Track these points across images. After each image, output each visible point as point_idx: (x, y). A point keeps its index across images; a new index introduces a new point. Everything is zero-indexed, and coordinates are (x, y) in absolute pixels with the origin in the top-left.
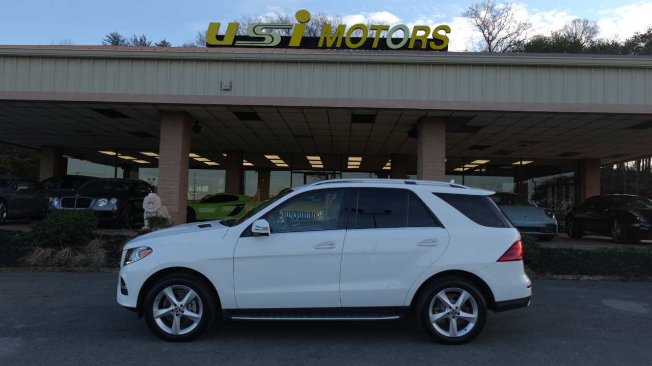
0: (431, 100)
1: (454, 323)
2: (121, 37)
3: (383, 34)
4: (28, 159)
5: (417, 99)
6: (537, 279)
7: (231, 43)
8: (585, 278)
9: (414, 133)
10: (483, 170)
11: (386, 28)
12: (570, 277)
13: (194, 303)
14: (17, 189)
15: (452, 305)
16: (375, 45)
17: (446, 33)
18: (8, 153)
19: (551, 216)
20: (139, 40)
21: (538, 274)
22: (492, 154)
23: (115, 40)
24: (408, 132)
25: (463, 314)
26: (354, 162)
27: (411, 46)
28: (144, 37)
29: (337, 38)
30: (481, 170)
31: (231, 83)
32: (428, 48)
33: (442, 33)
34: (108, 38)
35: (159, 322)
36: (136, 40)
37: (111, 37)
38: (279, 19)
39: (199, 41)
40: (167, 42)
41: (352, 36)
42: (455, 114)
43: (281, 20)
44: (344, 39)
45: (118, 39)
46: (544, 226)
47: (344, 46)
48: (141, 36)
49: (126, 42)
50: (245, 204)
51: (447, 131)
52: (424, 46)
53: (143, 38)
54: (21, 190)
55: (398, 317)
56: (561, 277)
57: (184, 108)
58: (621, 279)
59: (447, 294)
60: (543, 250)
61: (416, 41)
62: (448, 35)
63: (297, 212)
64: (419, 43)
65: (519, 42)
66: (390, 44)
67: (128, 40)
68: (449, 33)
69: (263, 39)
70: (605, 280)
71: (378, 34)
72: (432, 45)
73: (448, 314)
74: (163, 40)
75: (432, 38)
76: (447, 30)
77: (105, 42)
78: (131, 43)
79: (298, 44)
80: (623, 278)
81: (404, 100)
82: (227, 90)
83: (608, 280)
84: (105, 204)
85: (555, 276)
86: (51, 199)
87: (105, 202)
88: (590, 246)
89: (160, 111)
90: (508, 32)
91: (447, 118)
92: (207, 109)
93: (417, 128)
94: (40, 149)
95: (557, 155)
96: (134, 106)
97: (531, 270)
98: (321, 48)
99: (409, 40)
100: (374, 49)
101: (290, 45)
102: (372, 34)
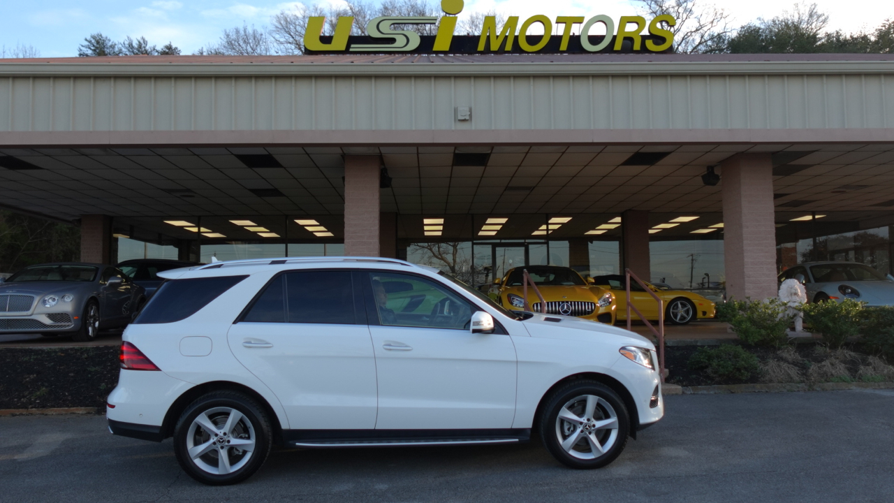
0: (768, 128)
2: (109, 40)
3: (576, 30)
7: (343, 48)
11: (579, 20)
14: (105, 283)
16: (564, 46)
17: (670, 26)
20: (135, 44)
23: (100, 47)
27: (618, 47)
28: (143, 39)
29: (506, 37)
31: (470, 110)
32: (644, 49)
33: (662, 26)
34: (87, 43)
36: (131, 45)
37: (93, 41)
39: (226, 45)
40: (174, 47)
41: (528, 33)
42: (790, 149)
44: (516, 38)
45: (103, 44)
47: (517, 49)
48: (139, 39)
49: (116, 49)
52: (637, 46)
53: (142, 42)
61: (625, 38)
62: (671, 30)
63: (567, 302)
64: (629, 42)
66: (586, 45)
67: (120, 46)
68: (674, 26)
69: (392, 41)
71: (568, 29)
72: (650, 44)
74: (167, 44)
75: (648, 34)
76: (670, 22)
77: (83, 49)
78: (124, 49)
79: (448, 48)
81: (730, 130)
82: (464, 120)
91: (774, 153)
92: (421, 150)
93: (717, 171)
94: (79, 221)
95: (871, 206)
96: (309, 150)
98: (481, 53)
99: (615, 38)
100: (563, 52)
101: (435, 48)
102: (558, 30)
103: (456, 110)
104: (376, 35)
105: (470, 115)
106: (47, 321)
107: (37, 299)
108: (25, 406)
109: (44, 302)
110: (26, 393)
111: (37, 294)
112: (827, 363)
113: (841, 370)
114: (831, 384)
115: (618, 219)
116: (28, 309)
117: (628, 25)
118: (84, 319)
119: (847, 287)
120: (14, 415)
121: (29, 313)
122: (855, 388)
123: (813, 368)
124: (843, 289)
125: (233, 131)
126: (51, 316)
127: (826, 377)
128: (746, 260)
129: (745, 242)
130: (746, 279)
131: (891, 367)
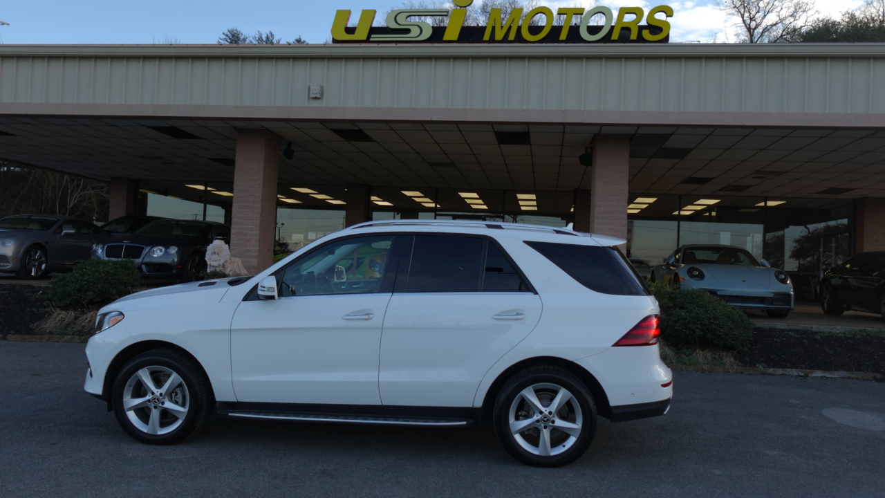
0: (602, 109)
1: (546, 435)
2: (242, 34)
5: (582, 109)
6: (742, 373)
7: (365, 38)
8: (819, 374)
9: (587, 160)
10: (714, 214)
11: (579, 12)
12: (794, 372)
13: (178, 391)
14: (62, 232)
15: (543, 409)
16: (563, 36)
17: (667, 16)
18: (93, 188)
19: (784, 281)
20: (264, 38)
21: (745, 366)
22: (720, 190)
23: (235, 39)
24: (581, 157)
25: (559, 423)
26: (527, 201)
27: (615, 36)
28: (271, 33)
29: (510, 27)
30: (710, 214)
31: (322, 88)
33: (661, 16)
34: (224, 37)
35: (132, 416)
36: (260, 39)
37: (229, 35)
40: (302, 40)
41: (531, 24)
42: (641, 131)
44: (519, 28)
45: (237, 37)
46: (772, 295)
47: (519, 39)
48: (268, 33)
49: (247, 42)
50: (364, 258)
51: (631, 156)
52: (634, 36)
53: (270, 35)
55: (465, 423)
56: (779, 371)
57: (266, 125)
58: (875, 378)
59: (537, 391)
60: (760, 330)
61: (623, 29)
62: (669, 20)
64: (627, 32)
65: (795, 30)
66: (584, 34)
67: (251, 39)
68: (671, 16)
69: (408, 31)
70: (849, 378)
71: (569, 19)
72: (646, 34)
73: (538, 421)
74: (297, 37)
75: (646, 24)
76: (669, 12)
77: (221, 40)
78: (254, 42)
79: (456, 38)
80: (879, 376)
81: (563, 111)
82: (316, 98)
83: (853, 378)
84: (161, 254)
85: (771, 370)
86: (94, 246)
87: (161, 251)
88: (839, 327)
89: (236, 128)
90: (779, 16)
94: (110, 182)
95: (819, 192)
97: (735, 359)
98: (487, 42)
99: (612, 28)
100: (562, 41)
101: (445, 39)
102: (559, 21)
103: (309, 88)
104: (394, 26)
105: (322, 94)
117: (626, 16)
118: (26, 260)
119: (698, 270)
124: (692, 272)
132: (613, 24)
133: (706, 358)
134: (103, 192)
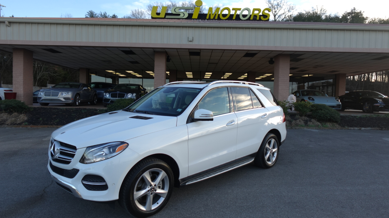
2: (95, 13)
3: (238, 12)
4: (57, 74)
6: (342, 129)
7: (164, 17)
8: (363, 129)
11: (239, 9)
12: (356, 128)
14: (82, 89)
16: (234, 18)
18: (47, 71)
19: (338, 101)
20: (103, 14)
21: (342, 127)
24: (269, 61)
27: (252, 18)
28: (105, 12)
29: (216, 14)
31: (193, 38)
32: (260, 20)
33: (266, 12)
34: (88, 14)
36: (101, 15)
37: (90, 13)
38: (171, 4)
39: (132, 15)
40: (116, 15)
41: (223, 13)
42: (296, 53)
43: (172, 4)
45: (93, 14)
46: (336, 105)
47: (219, 19)
49: (97, 16)
52: (258, 18)
53: (105, 13)
54: (84, 89)
56: (352, 128)
58: (379, 129)
60: (341, 116)
61: (254, 16)
62: (269, 13)
64: (255, 17)
65: (291, 16)
66: (241, 17)
67: (98, 14)
69: (179, 15)
70: (372, 129)
71: (236, 12)
72: (262, 18)
74: (114, 14)
75: (262, 14)
76: (269, 10)
77: (87, 15)
78: (99, 16)
79: (197, 18)
80: (380, 128)
82: (191, 41)
83: (374, 130)
84: (131, 96)
85: (350, 128)
86: (105, 94)
87: (130, 95)
88: (359, 114)
89: (154, 51)
91: (291, 55)
92: (178, 50)
93: (273, 60)
94: (79, 70)
95: (327, 72)
96: (143, 49)
97: (338, 125)
98: (208, 19)
99: (251, 15)
100: (234, 20)
101: (193, 18)
102: (233, 12)
103: (188, 38)
104: (174, 13)
105: (193, 40)
106: (63, 100)
107: (60, 93)
108: (52, 125)
109: (62, 94)
110: (53, 121)
111: (60, 91)
112: (298, 121)
113: (302, 123)
114: (298, 127)
115: (246, 74)
116: (57, 96)
117: (255, 11)
118: (75, 99)
119: (311, 98)
120: (48, 127)
121: (58, 97)
122: (305, 129)
123: (294, 122)
124: (309, 98)
125: (118, 43)
126: (64, 98)
127: (297, 125)
128: (279, 88)
129: (279, 82)
130: (279, 94)
131: (318, 122)
132: (251, 14)
133: (330, 125)
134: (51, 73)
